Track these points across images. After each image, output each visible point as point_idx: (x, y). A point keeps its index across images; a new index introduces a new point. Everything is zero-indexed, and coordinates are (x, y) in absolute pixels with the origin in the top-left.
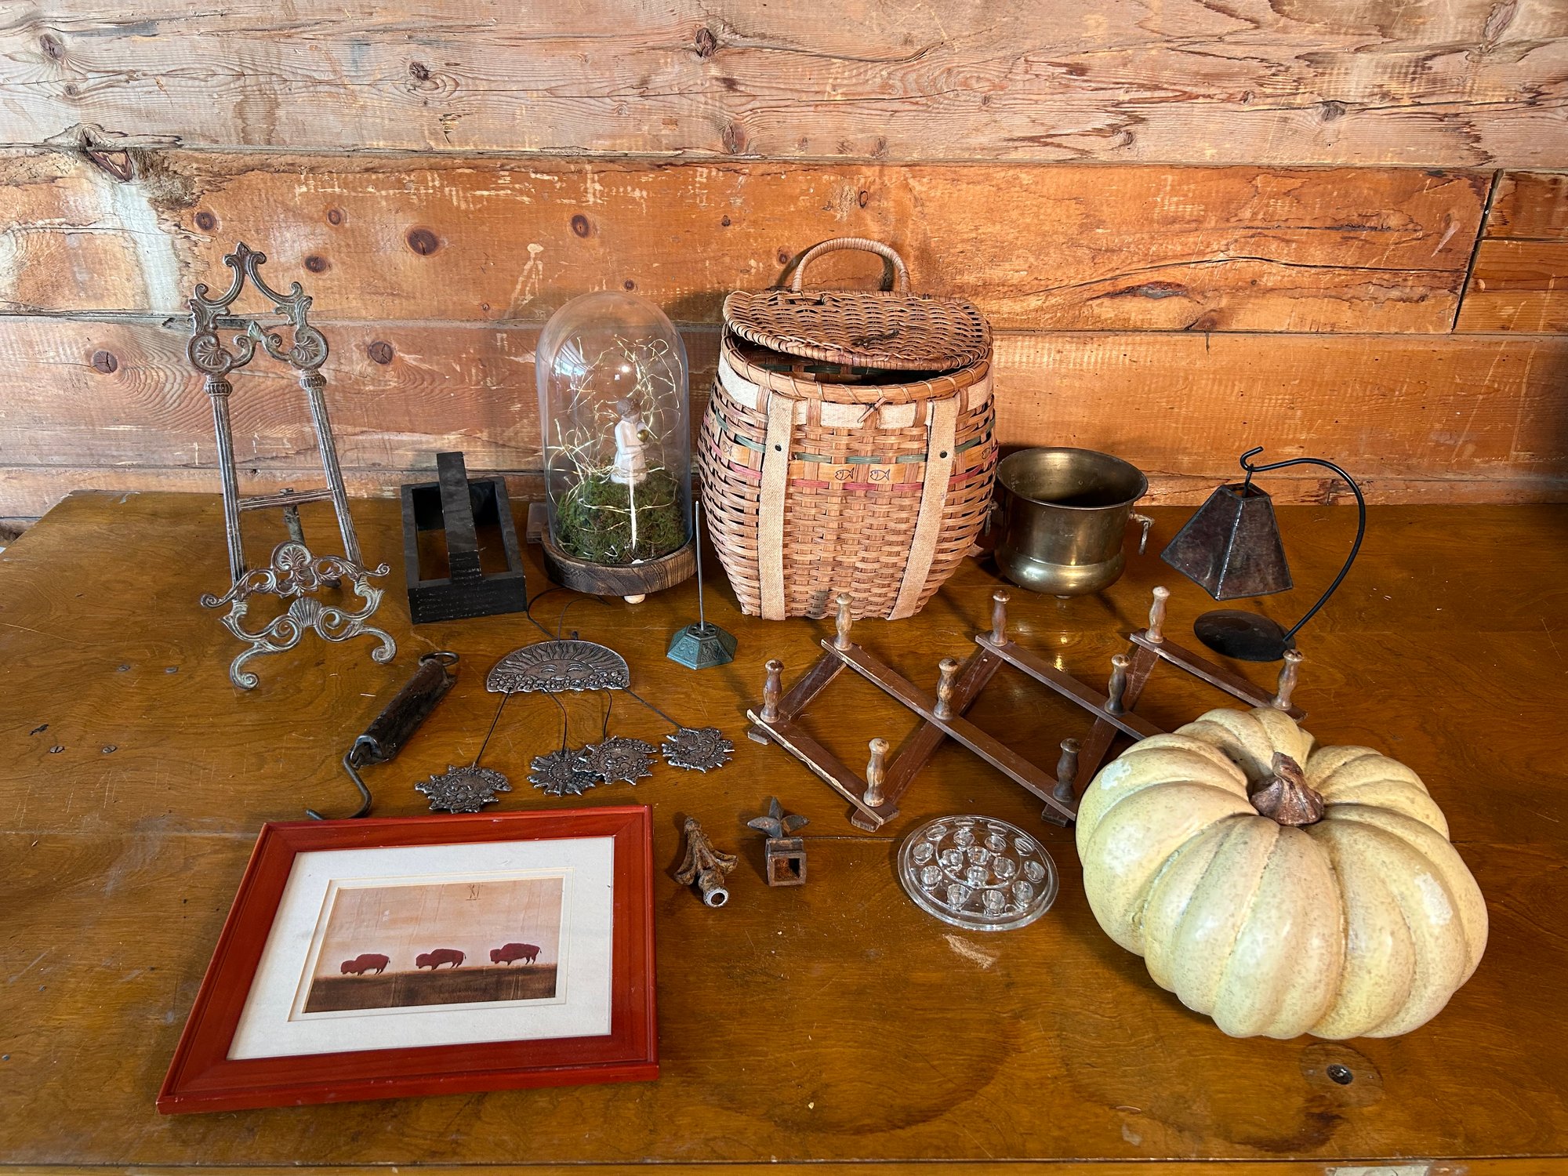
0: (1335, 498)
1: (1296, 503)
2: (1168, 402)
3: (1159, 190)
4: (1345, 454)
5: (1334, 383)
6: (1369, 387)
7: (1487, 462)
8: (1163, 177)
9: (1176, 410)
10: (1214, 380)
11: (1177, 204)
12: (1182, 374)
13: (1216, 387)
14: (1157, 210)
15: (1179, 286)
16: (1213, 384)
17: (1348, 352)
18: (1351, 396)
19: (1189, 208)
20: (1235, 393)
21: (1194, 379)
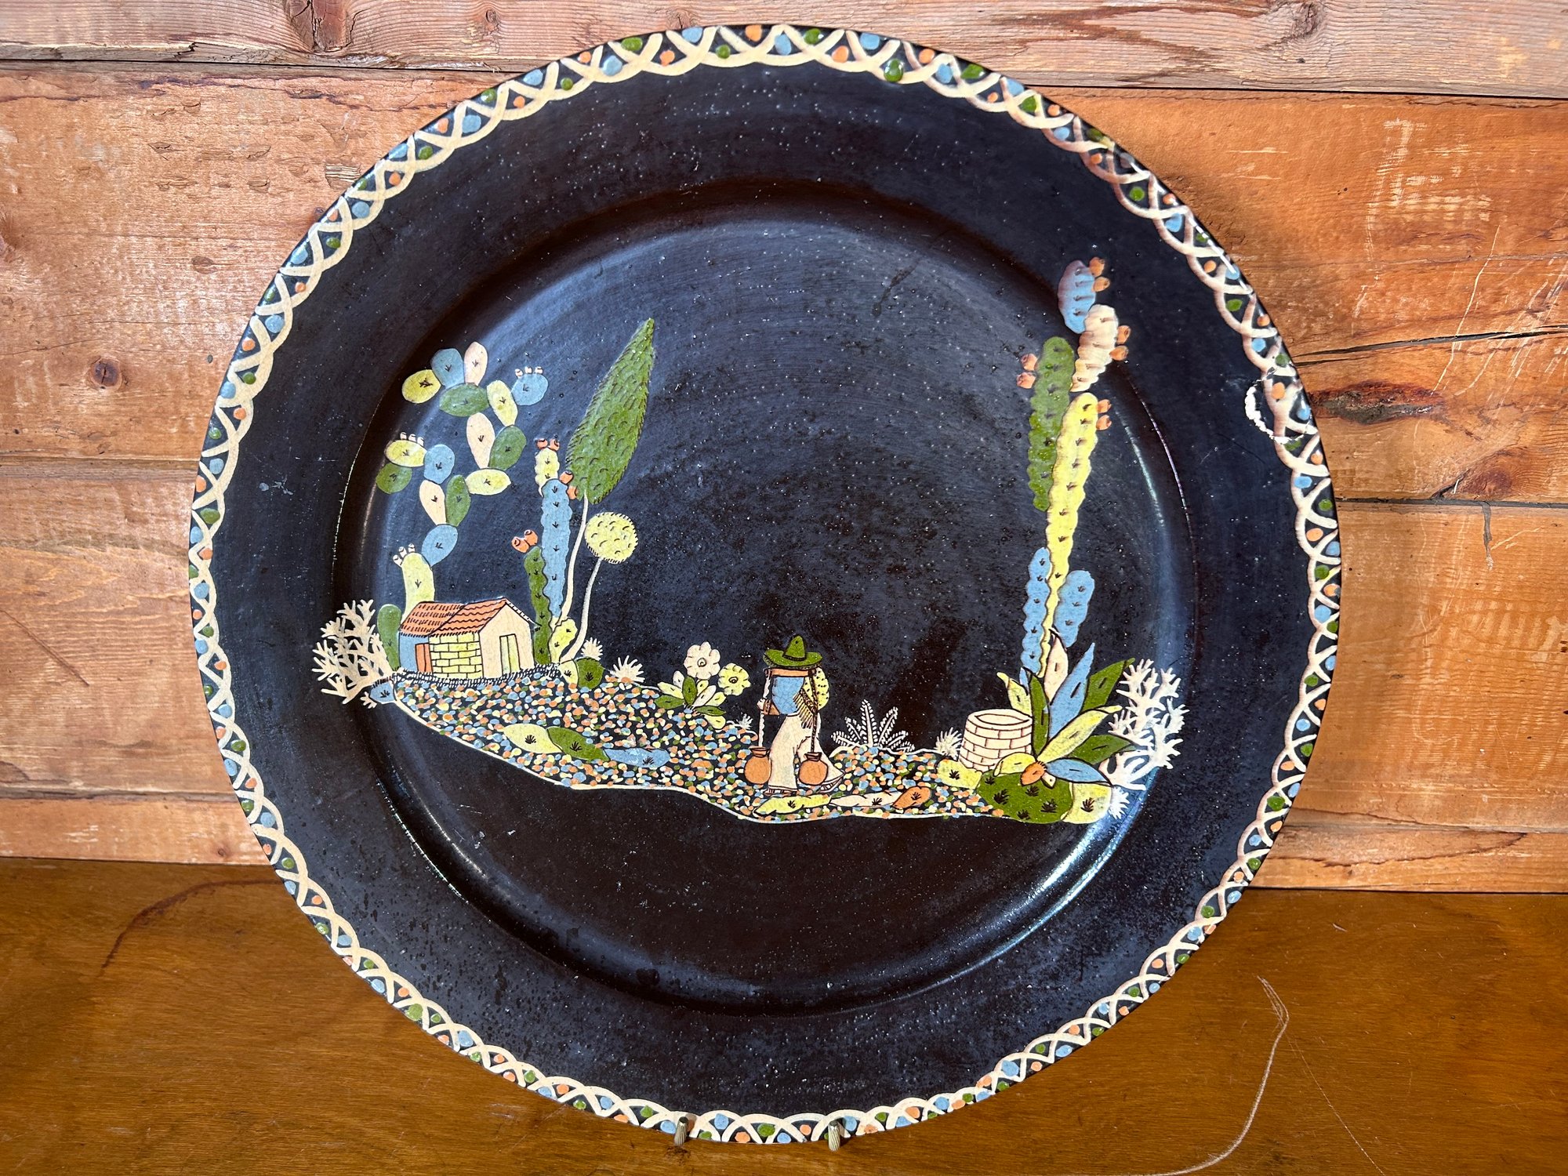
2: (1388, 662)
3: (1379, 158)
8: (1389, 125)
9: (1408, 681)
10: (1500, 613)
11: (1424, 193)
12: (1425, 600)
13: (1503, 631)
14: (1374, 207)
15: (1422, 393)
16: (1497, 623)
19: (1453, 203)
20: (1547, 645)
21: (1452, 612)
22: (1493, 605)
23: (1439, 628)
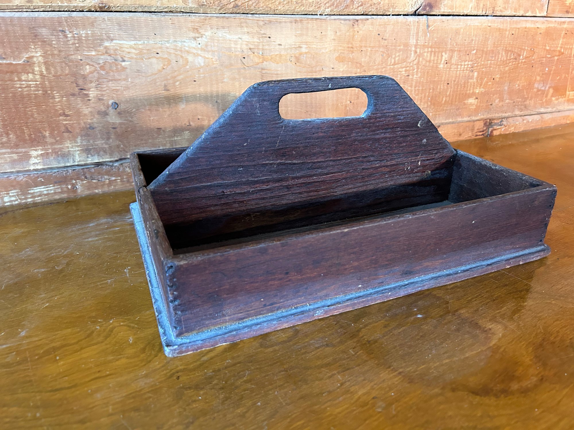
0: (492, 132)
1: (474, 137)
2: (406, 71)
4: (497, 101)
5: (493, 51)
6: (509, 53)
7: (557, 99)
9: (411, 77)
10: (431, 52)
12: (413, 49)
13: (432, 58)
16: (431, 55)
17: (500, 29)
18: (501, 60)
20: (442, 62)
21: (420, 52)
22: (430, 50)
23: (417, 58)
